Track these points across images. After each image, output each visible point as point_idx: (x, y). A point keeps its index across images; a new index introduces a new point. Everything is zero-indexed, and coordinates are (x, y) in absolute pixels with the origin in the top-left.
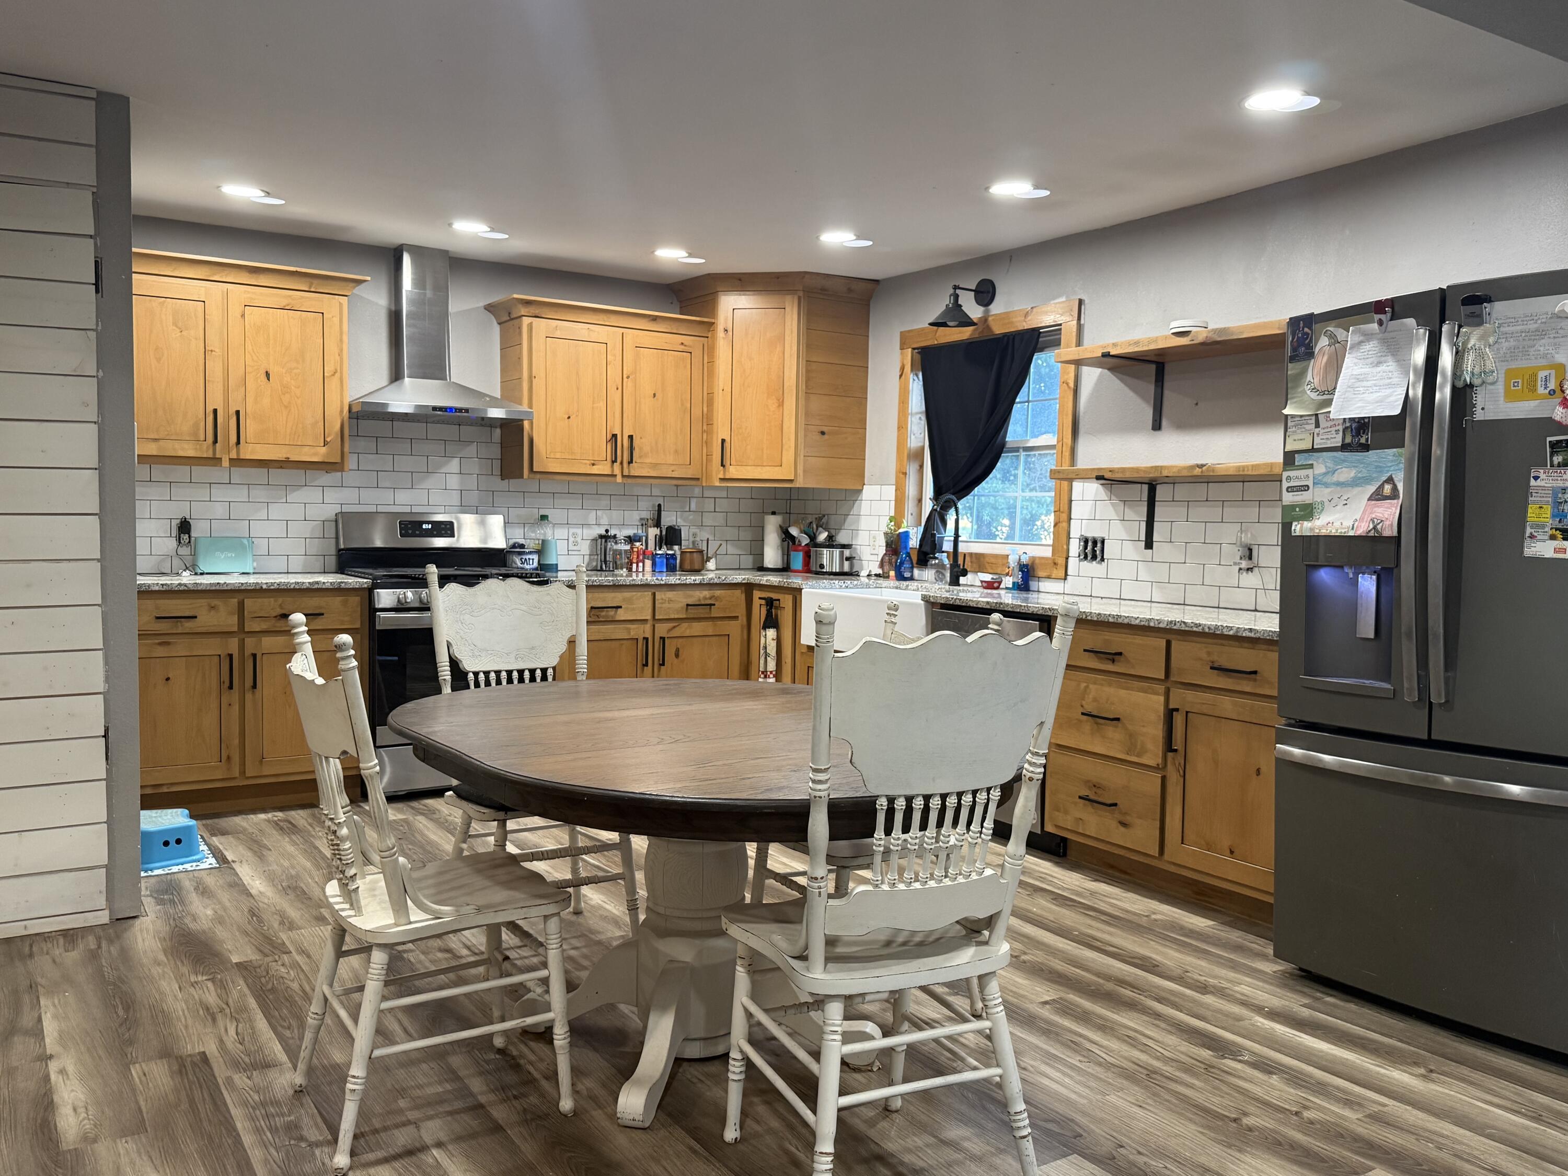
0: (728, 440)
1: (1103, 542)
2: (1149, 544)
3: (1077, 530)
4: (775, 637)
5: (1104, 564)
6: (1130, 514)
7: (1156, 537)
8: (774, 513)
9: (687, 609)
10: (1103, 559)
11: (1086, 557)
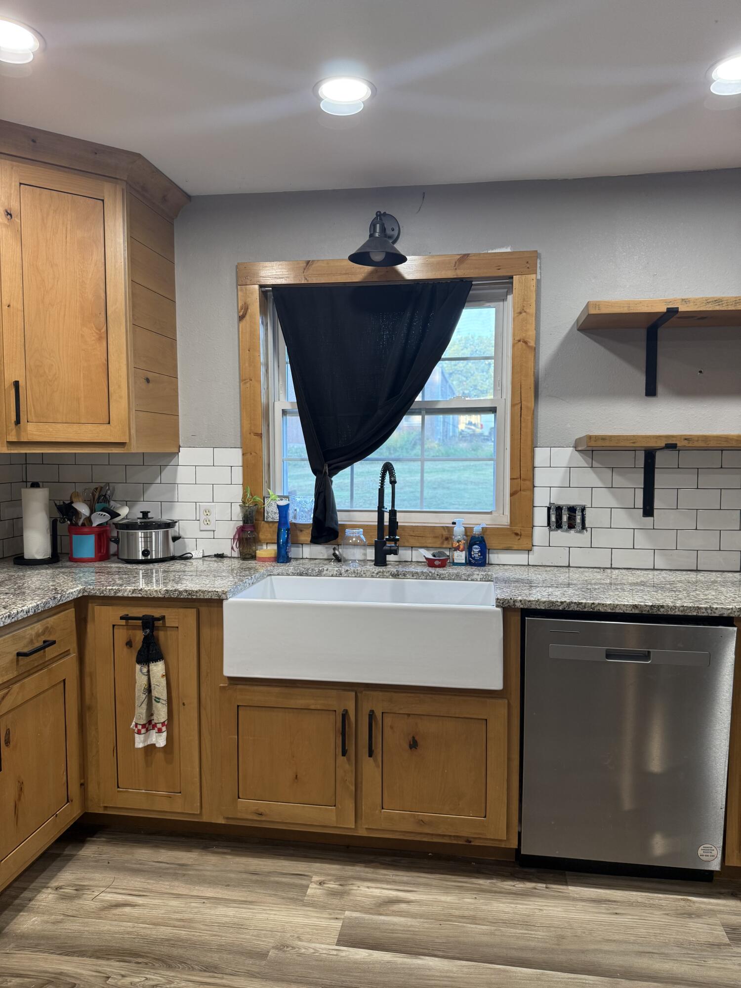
0: (22, 384)
1: (583, 509)
2: (648, 510)
3: (542, 499)
4: (163, 672)
5: (587, 534)
6: (618, 480)
7: (657, 504)
8: (35, 485)
9: (18, 661)
10: (584, 527)
11: (559, 526)
